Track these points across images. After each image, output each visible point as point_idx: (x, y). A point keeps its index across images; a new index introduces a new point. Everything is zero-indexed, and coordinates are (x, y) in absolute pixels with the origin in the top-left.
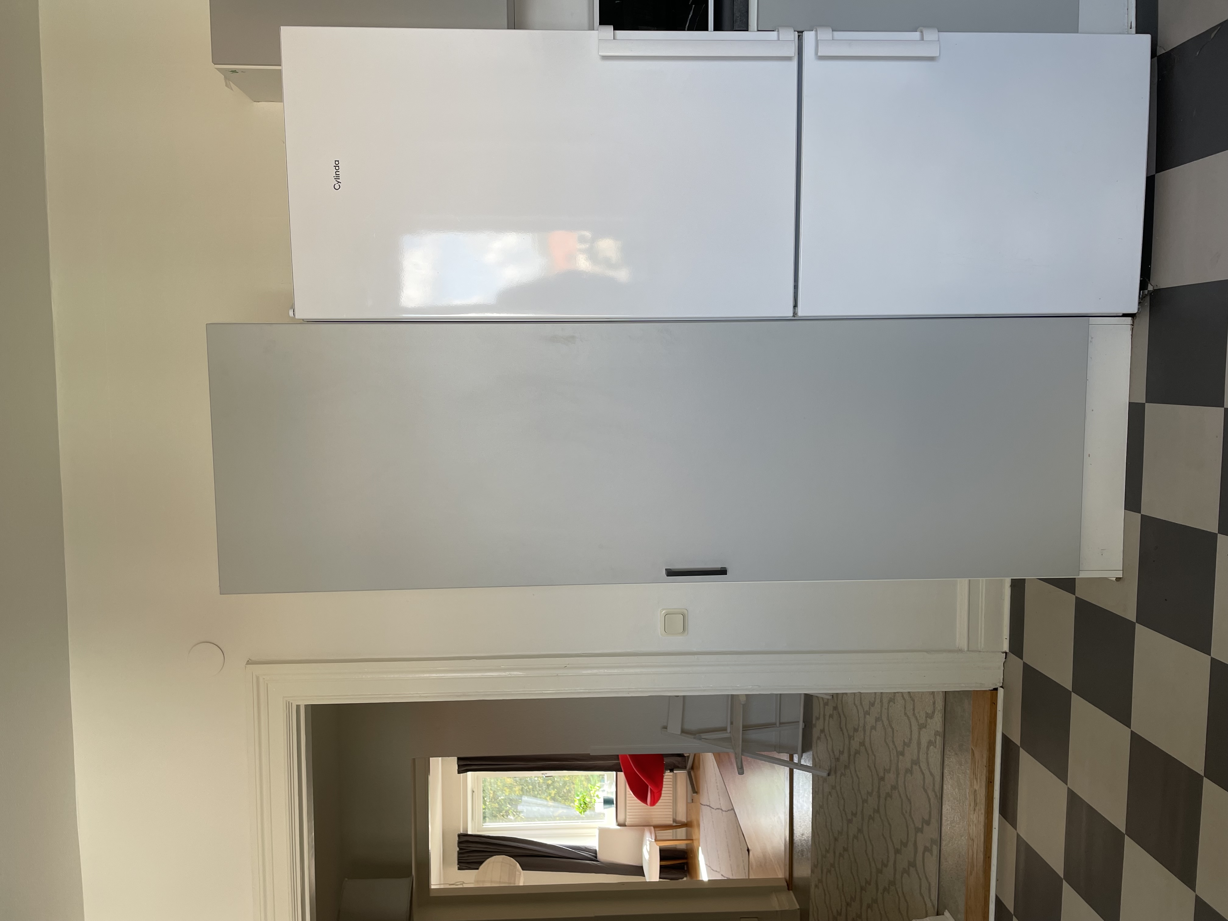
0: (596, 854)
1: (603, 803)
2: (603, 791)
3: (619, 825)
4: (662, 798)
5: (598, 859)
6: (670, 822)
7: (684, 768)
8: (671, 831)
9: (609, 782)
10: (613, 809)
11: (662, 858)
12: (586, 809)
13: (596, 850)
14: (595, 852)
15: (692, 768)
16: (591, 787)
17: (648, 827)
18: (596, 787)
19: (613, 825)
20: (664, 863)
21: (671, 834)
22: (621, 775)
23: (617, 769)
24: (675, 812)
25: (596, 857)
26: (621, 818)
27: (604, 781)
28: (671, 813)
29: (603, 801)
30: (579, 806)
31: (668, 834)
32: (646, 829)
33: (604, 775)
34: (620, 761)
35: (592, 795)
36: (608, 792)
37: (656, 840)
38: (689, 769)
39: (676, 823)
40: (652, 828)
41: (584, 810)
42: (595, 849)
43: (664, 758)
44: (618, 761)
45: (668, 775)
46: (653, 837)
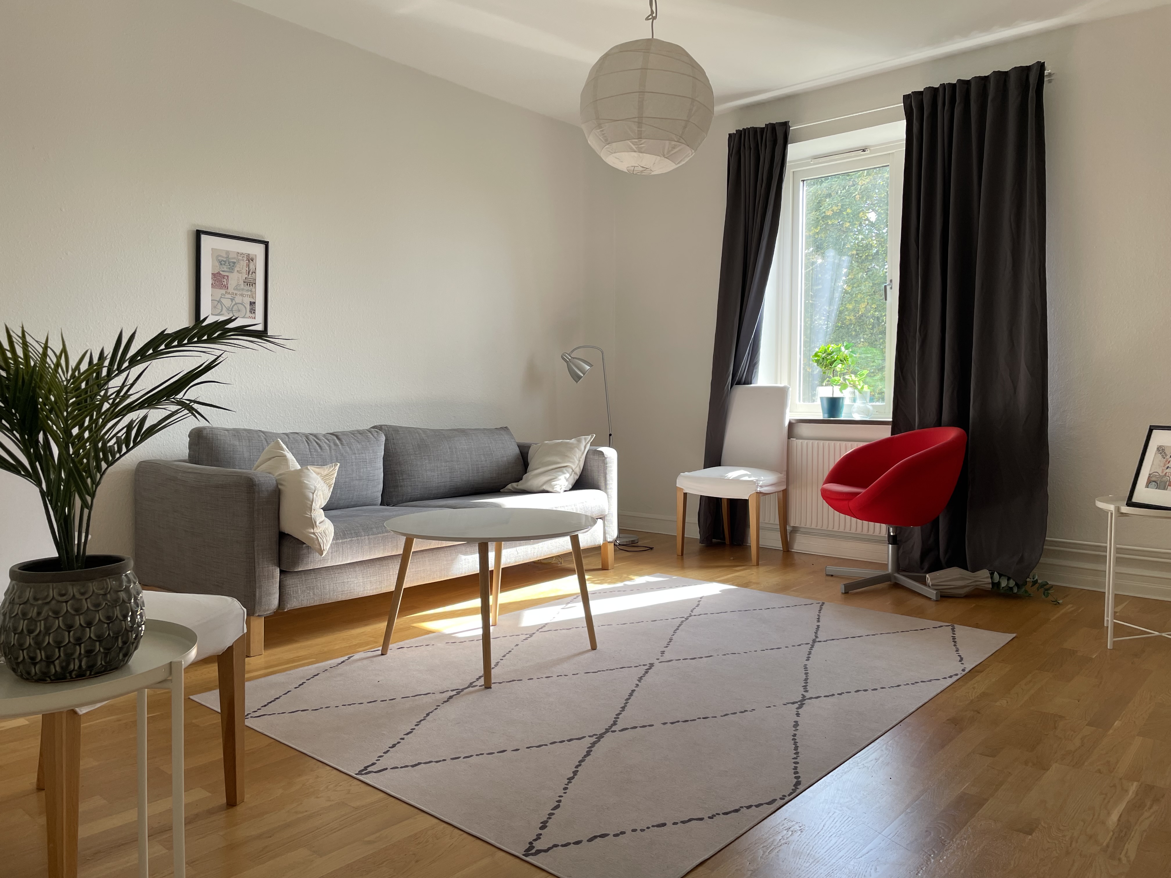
0: (744, 384)
1: (831, 396)
2: (854, 400)
3: (791, 424)
4: (837, 513)
5: (734, 386)
6: (794, 521)
7: (899, 567)
8: (777, 522)
9: (871, 408)
10: (820, 415)
11: (733, 502)
12: (822, 366)
13: (751, 384)
14: (748, 382)
15: (897, 586)
16: (861, 375)
17: (785, 480)
18: (861, 383)
19: (790, 416)
20: (725, 506)
21: (772, 522)
22: (885, 433)
23: (896, 424)
24: (810, 532)
25: (739, 383)
26: (804, 430)
27: (872, 400)
28: (808, 526)
29: (835, 396)
30: (829, 351)
31: (772, 517)
32: (782, 475)
33: (883, 399)
34: (916, 431)
35: (847, 377)
36: (850, 406)
37: (759, 493)
38: (895, 578)
39: (791, 532)
40: (784, 487)
41: (821, 360)
42: (753, 382)
43: (920, 527)
44: (918, 426)
45: (881, 530)
46: (764, 490)
